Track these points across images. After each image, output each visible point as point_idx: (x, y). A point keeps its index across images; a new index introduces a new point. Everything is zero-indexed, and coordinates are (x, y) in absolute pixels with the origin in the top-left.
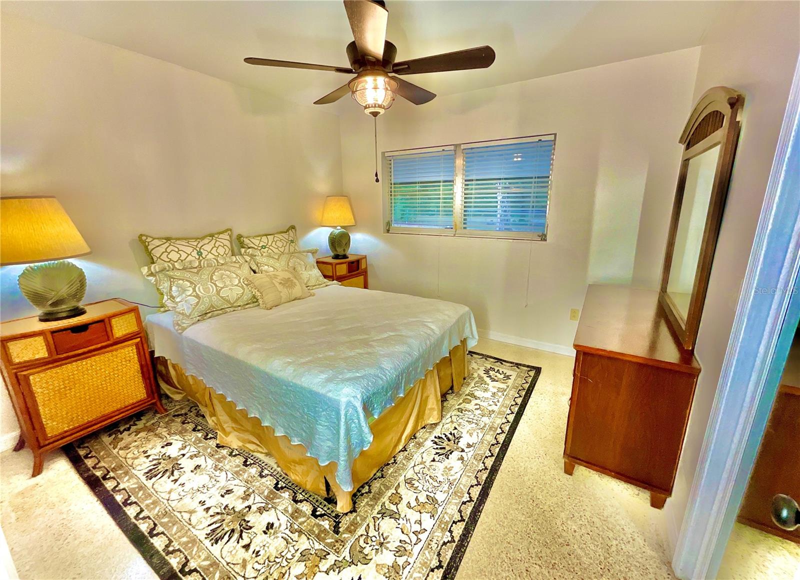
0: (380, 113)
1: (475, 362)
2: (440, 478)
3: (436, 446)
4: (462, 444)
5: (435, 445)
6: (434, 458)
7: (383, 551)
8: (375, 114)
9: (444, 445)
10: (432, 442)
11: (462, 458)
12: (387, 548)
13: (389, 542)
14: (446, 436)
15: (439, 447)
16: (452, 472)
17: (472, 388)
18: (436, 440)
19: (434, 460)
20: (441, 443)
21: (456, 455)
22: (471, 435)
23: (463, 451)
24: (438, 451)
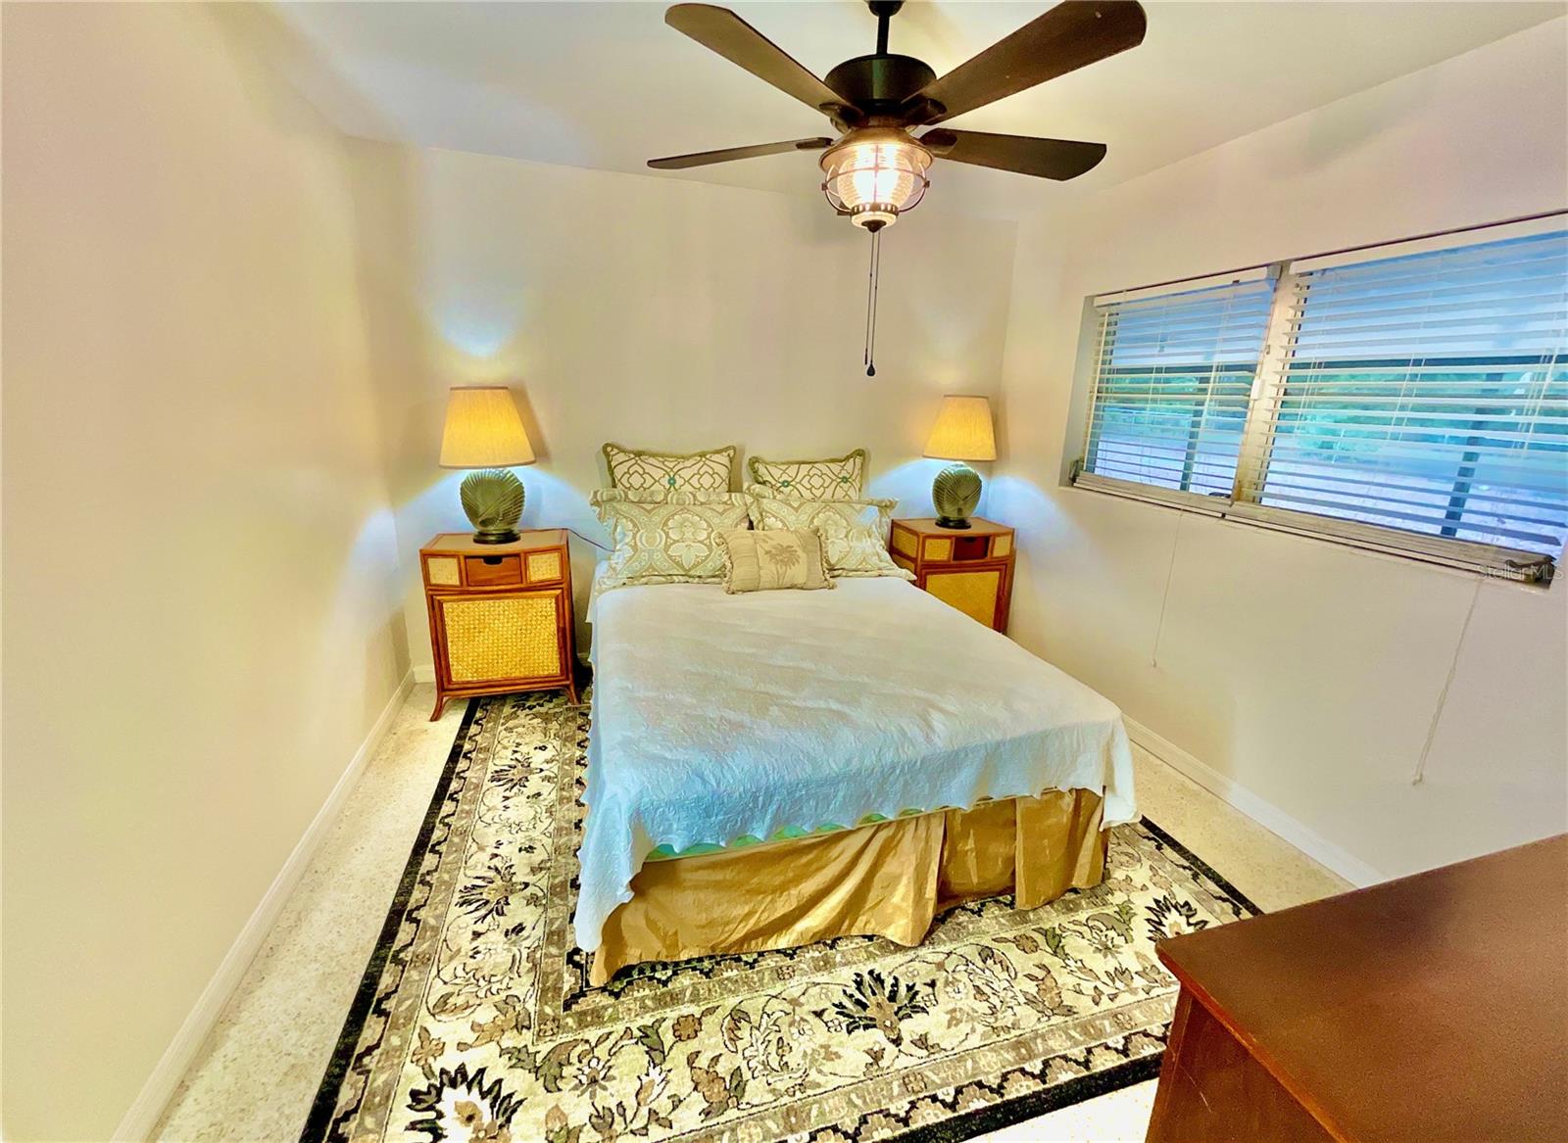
0: (885, 223)
1: (1151, 868)
2: (793, 1059)
3: (852, 989)
4: (910, 1028)
5: (854, 985)
6: (823, 1011)
7: (584, 1096)
8: (875, 226)
9: (871, 1001)
10: (855, 977)
11: (877, 1056)
12: (593, 1095)
13: (605, 1088)
14: (896, 984)
15: (858, 995)
16: (827, 1067)
17: (1074, 922)
18: (867, 978)
19: (819, 1014)
20: (869, 992)
21: (876, 1037)
22: (953, 1021)
23: (897, 1042)
24: (847, 1002)
